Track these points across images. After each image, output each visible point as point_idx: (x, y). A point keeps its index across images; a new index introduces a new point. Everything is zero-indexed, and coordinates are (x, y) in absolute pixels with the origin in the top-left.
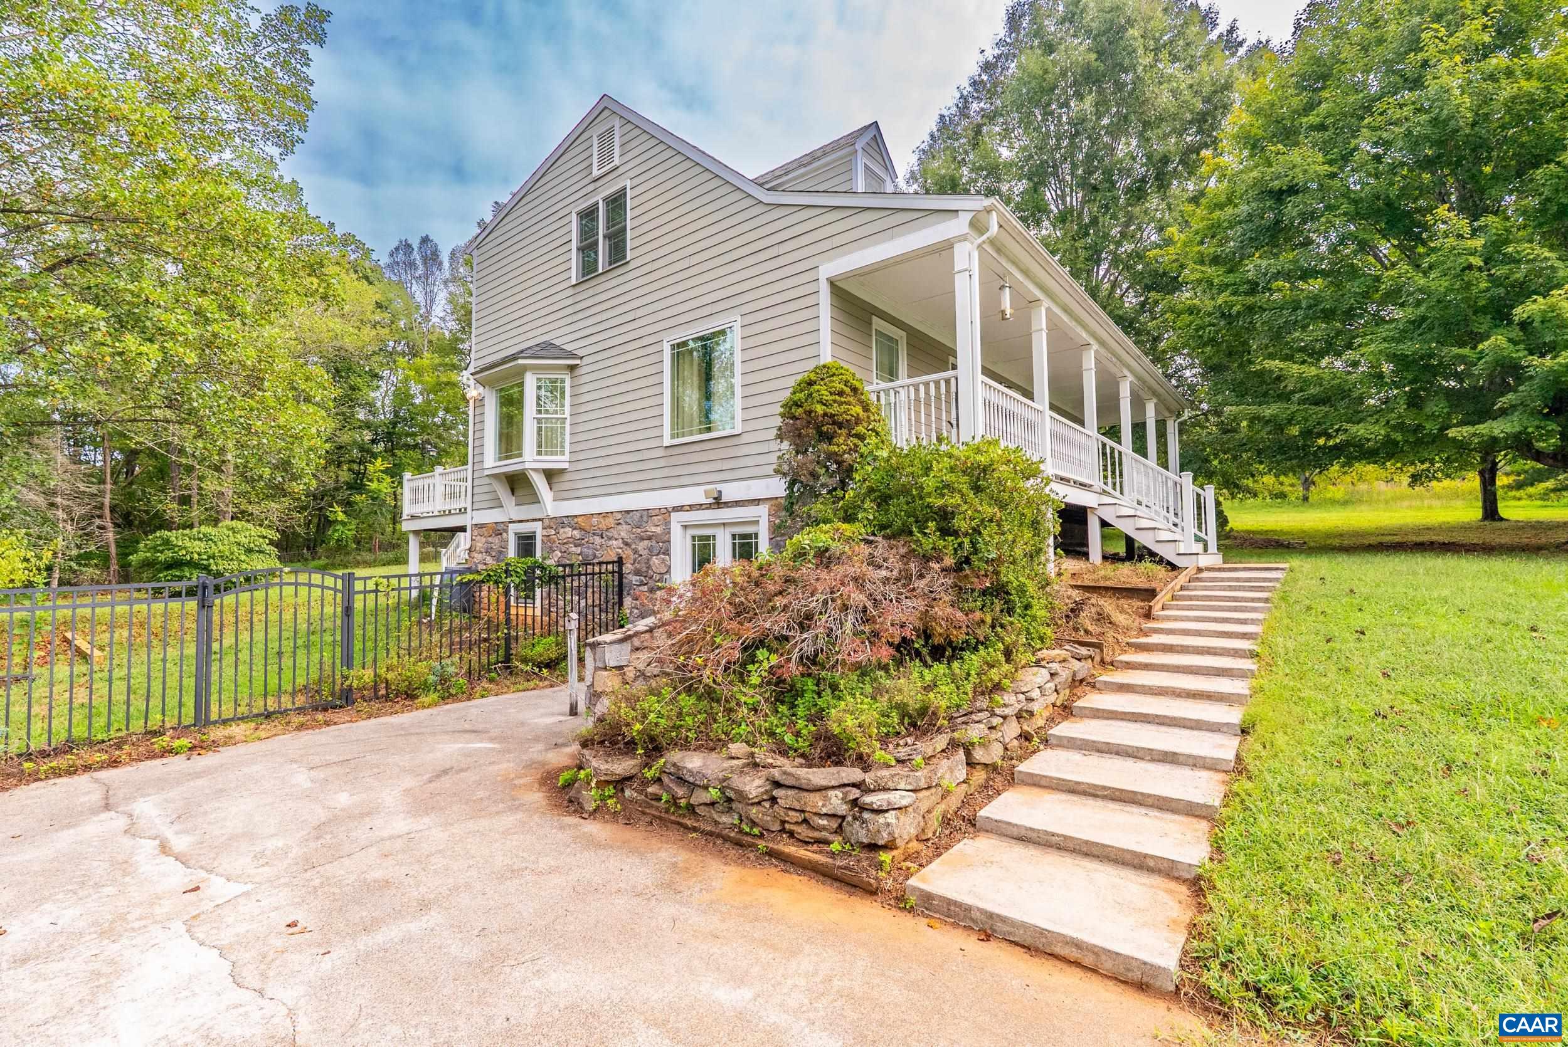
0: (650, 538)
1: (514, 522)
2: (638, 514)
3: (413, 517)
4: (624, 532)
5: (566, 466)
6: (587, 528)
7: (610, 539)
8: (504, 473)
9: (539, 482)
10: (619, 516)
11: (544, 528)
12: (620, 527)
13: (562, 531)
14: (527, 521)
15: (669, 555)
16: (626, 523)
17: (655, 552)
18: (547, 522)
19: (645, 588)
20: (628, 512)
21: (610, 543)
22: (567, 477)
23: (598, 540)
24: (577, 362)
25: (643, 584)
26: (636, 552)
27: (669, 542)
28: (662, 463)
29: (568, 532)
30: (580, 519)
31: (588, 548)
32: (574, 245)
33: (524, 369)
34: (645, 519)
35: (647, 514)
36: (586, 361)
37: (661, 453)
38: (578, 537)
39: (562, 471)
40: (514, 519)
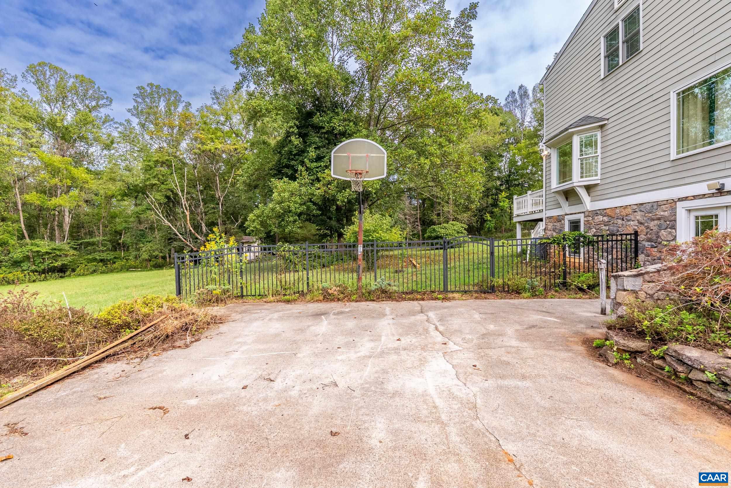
0: (659, 219)
1: (568, 215)
2: (650, 205)
3: (518, 216)
4: (639, 216)
5: (599, 182)
6: (613, 215)
7: (628, 221)
8: (562, 190)
9: (583, 193)
10: (635, 207)
11: (585, 217)
12: (636, 213)
13: (596, 218)
14: (575, 214)
15: (675, 229)
16: (641, 211)
17: (664, 227)
18: (587, 213)
19: (656, 249)
20: (642, 204)
21: (629, 223)
22: (599, 188)
23: (620, 222)
24: (606, 122)
25: (653, 247)
26: (647, 227)
27: (675, 221)
28: (669, 171)
29: (601, 218)
30: (607, 211)
31: (614, 226)
32: (602, 56)
33: (572, 134)
34: (655, 207)
35: (658, 204)
36: (610, 121)
37: (669, 165)
38: (607, 220)
39: (596, 185)
40: (568, 213)
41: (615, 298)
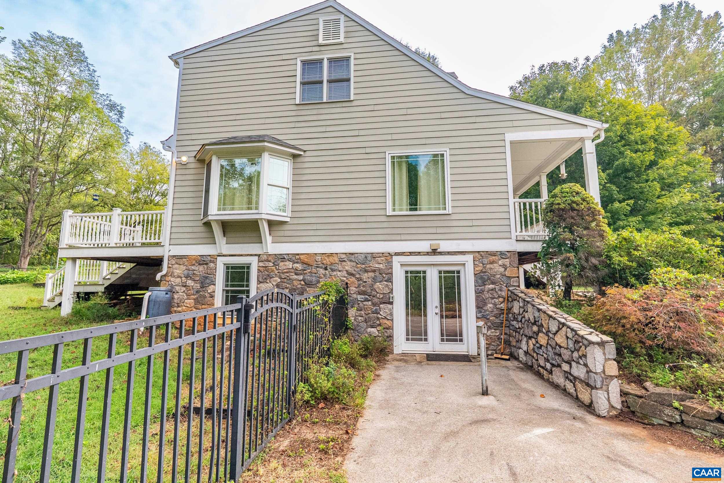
0: (374, 271)
1: (224, 256)
2: (363, 256)
3: (71, 247)
4: (348, 266)
5: (288, 219)
6: (311, 263)
7: (333, 270)
8: (221, 220)
10: (344, 256)
11: (259, 261)
12: (344, 263)
13: (281, 264)
14: (241, 255)
15: (392, 282)
16: (351, 261)
17: (379, 280)
18: (265, 257)
19: (370, 303)
20: (352, 254)
21: (335, 273)
22: (286, 227)
23: (322, 271)
24: (302, 153)
25: (366, 300)
26: (359, 279)
27: (392, 274)
28: (385, 225)
29: (290, 265)
30: (302, 257)
31: (311, 276)
32: (298, 79)
33: (264, 150)
34: (369, 258)
35: (374, 256)
36: (307, 154)
37: (384, 219)
38: (300, 268)
39: (283, 223)
40: (224, 253)
41: (604, 371)
